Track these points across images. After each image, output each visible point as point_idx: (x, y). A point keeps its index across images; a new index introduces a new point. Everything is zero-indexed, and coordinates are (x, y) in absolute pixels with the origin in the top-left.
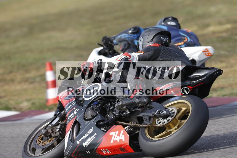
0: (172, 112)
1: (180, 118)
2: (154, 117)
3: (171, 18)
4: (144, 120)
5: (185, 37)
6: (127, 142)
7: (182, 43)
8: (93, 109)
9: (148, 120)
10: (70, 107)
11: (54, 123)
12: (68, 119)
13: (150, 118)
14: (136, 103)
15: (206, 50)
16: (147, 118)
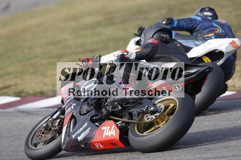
0: (160, 108)
1: (169, 114)
2: (142, 113)
3: (208, 8)
4: (133, 115)
5: (217, 28)
6: (118, 137)
7: (213, 34)
8: (88, 104)
9: (136, 116)
10: (68, 101)
11: (54, 117)
12: (66, 113)
13: (139, 113)
14: (127, 99)
15: (233, 42)
16: (136, 114)
